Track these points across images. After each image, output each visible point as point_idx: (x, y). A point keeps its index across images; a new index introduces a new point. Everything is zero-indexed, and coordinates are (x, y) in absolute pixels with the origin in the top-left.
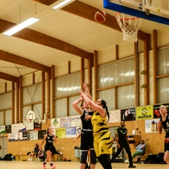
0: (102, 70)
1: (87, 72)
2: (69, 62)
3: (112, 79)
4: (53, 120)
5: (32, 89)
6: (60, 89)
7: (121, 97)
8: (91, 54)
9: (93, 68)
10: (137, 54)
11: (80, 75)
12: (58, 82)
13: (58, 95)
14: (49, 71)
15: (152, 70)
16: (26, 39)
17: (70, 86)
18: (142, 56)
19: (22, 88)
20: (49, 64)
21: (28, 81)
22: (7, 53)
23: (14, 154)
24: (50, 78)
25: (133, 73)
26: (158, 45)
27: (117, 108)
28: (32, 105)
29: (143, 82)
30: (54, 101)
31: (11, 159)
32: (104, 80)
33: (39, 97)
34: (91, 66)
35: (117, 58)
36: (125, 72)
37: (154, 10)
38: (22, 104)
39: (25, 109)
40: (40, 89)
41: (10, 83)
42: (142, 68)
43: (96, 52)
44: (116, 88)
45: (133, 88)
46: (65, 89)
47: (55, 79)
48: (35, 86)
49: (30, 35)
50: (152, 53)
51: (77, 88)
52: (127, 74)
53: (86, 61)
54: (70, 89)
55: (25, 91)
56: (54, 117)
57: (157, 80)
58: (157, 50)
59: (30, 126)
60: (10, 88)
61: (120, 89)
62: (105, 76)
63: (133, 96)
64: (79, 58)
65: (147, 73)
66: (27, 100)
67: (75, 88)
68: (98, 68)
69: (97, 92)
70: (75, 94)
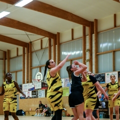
0: (101, 36)
1: (88, 38)
2: (73, 30)
3: (110, 44)
5: (40, 53)
6: (64, 53)
8: (92, 23)
9: (94, 35)
11: (82, 41)
12: (62, 47)
13: (62, 59)
14: (55, 38)
16: (35, 9)
17: (73, 51)
19: (32, 53)
20: (55, 32)
21: (37, 46)
22: (19, 22)
23: (24, 110)
24: (55, 44)
27: (114, 70)
28: (40, 67)
31: (21, 115)
32: (103, 46)
34: (92, 33)
38: (31, 66)
39: (34, 71)
41: (21, 48)
43: (96, 20)
44: (114, 52)
46: (69, 54)
47: (60, 44)
48: (43, 51)
51: (79, 52)
53: (87, 29)
54: (73, 53)
55: (34, 55)
59: (38, 86)
60: (21, 52)
62: (104, 42)
64: (81, 26)
66: (36, 63)
67: (78, 52)
68: (97, 34)
69: (97, 56)
70: (79, 58)
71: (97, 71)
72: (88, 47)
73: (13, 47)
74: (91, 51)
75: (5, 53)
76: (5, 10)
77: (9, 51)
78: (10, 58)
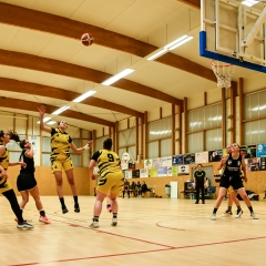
0: (191, 115)
1: (177, 117)
2: (161, 109)
3: (200, 123)
4: (145, 161)
5: (127, 133)
6: (152, 133)
7: (209, 140)
8: (182, 101)
9: (183, 114)
10: (225, 100)
11: (170, 120)
12: (151, 126)
13: (150, 138)
14: (142, 117)
15: (238, 115)
18: (229, 102)
19: (118, 132)
20: (142, 111)
21: (123, 126)
22: (105, 102)
24: (143, 123)
25: (220, 118)
26: (245, 91)
27: (205, 150)
28: (127, 148)
29: (229, 125)
30: (147, 143)
32: (193, 125)
33: (132, 140)
34: (181, 111)
35: (206, 104)
36: (213, 116)
37: (247, 57)
38: (118, 146)
39: (121, 151)
40: (135, 133)
41: (107, 128)
42: (229, 113)
43: (186, 99)
44: (205, 131)
45: (220, 131)
46: (157, 133)
47: (147, 124)
48: (130, 130)
49: (126, 84)
50: (238, 99)
51: (168, 132)
52: (215, 119)
53: (177, 107)
54: (161, 133)
55: (121, 135)
56: (147, 158)
57: (243, 124)
58: (243, 96)
59: (125, 166)
60: (107, 132)
61: (208, 133)
62: (195, 121)
63: (221, 139)
64: (170, 105)
65: (233, 117)
66: (122, 142)
67: (166, 132)
68: (187, 113)
69: (187, 135)
70: (166, 138)
71: (187, 151)
72: (177, 126)
73: (98, 127)
74: (180, 130)
75: (91, 133)
76: (92, 88)
77: (95, 131)
78: (96, 139)
